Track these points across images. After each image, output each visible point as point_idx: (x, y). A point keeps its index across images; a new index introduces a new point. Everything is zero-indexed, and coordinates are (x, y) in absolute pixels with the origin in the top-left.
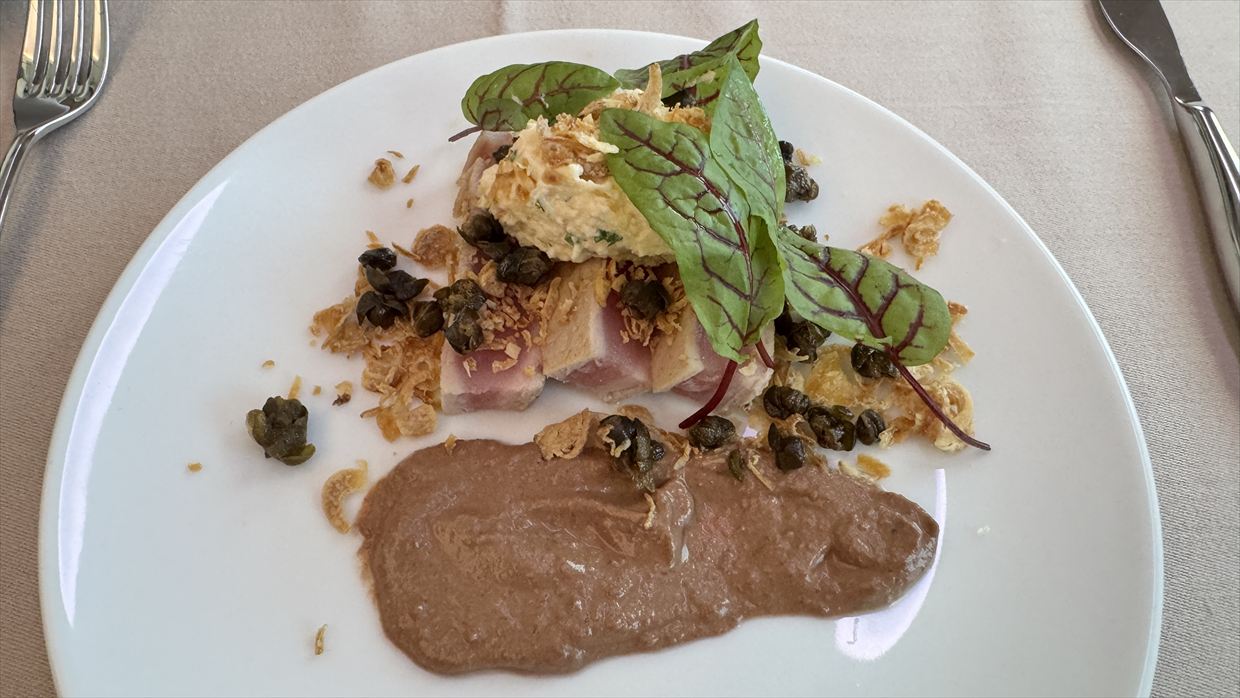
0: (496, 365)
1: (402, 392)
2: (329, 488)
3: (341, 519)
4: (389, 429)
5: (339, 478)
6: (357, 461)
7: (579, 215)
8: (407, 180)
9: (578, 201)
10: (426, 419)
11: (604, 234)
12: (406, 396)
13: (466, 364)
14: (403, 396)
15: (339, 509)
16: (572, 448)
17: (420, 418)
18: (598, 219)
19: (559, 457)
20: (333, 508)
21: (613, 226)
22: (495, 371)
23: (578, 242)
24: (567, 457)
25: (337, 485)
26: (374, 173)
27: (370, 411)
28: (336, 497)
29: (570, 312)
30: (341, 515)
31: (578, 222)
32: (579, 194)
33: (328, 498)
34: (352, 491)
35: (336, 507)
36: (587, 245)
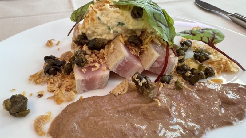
0: (93, 69)
1: (62, 90)
2: (36, 121)
3: (42, 131)
4: (58, 101)
5: (40, 117)
6: (47, 112)
7: (111, 19)
8: (57, 45)
9: (110, 15)
10: (71, 95)
11: (119, 23)
12: (63, 90)
13: (83, 70)
14: (62, 91)
15: (40, 128)
16: (124, 90)
17: (69, 95)
18: (117, 18)
19: (121, 94)
20: (38, 128)
21: (121, 20)
22: (93, 71)
23: (112, 28)
24: (123, 93)
25: (40, 120)
26: (47, 43)
27: (51, 97)
28: (39, 124)
29: (114, 49)
30: (42, 130)
31: (111, 21)
32: (110, 13)
33: (36, 125)
34: (46, 121)
35: (39, 128)
36: (115, 29)
